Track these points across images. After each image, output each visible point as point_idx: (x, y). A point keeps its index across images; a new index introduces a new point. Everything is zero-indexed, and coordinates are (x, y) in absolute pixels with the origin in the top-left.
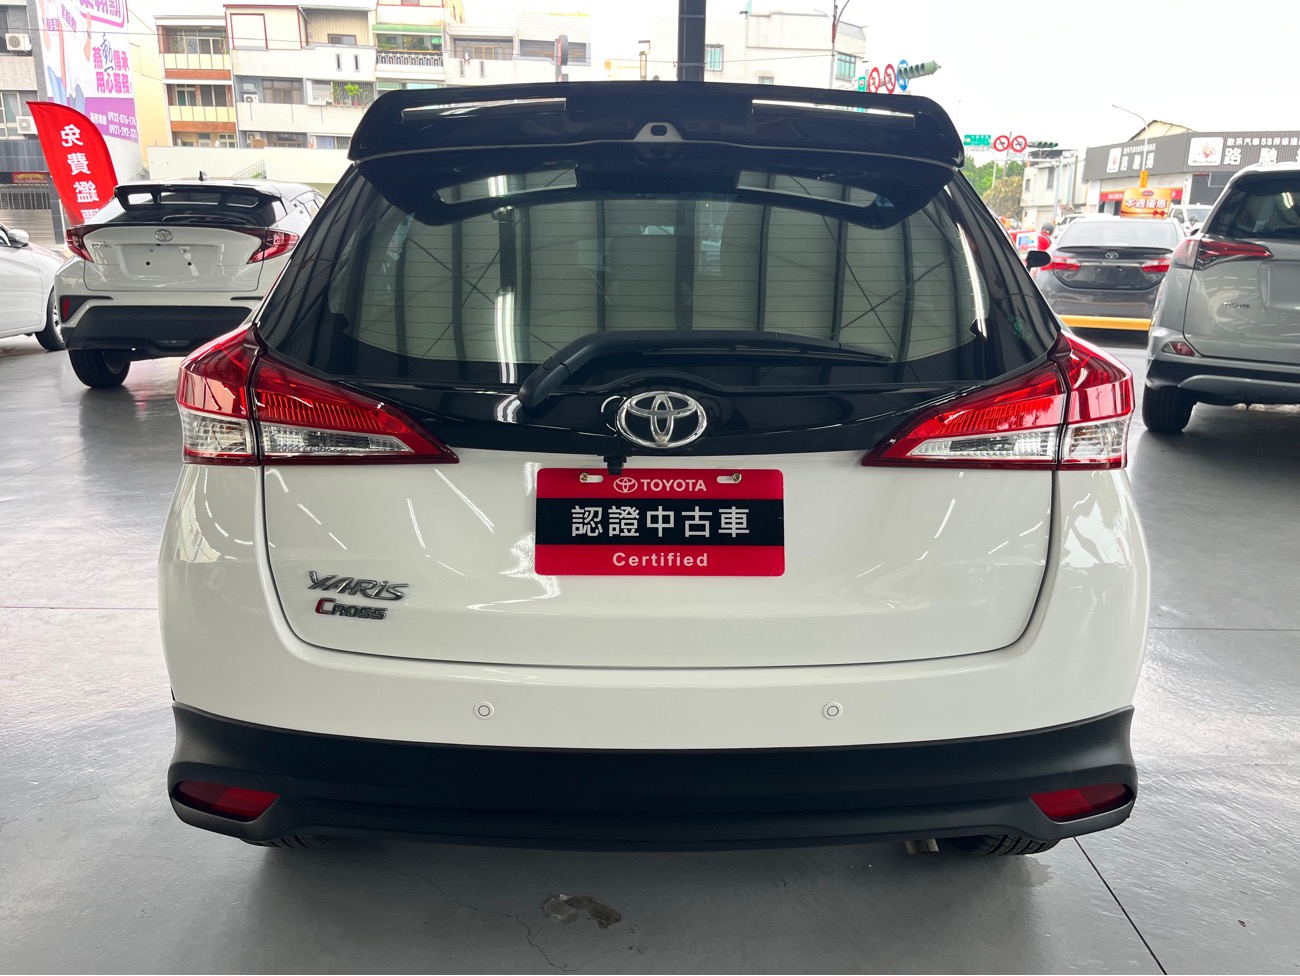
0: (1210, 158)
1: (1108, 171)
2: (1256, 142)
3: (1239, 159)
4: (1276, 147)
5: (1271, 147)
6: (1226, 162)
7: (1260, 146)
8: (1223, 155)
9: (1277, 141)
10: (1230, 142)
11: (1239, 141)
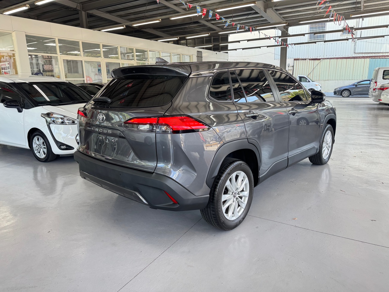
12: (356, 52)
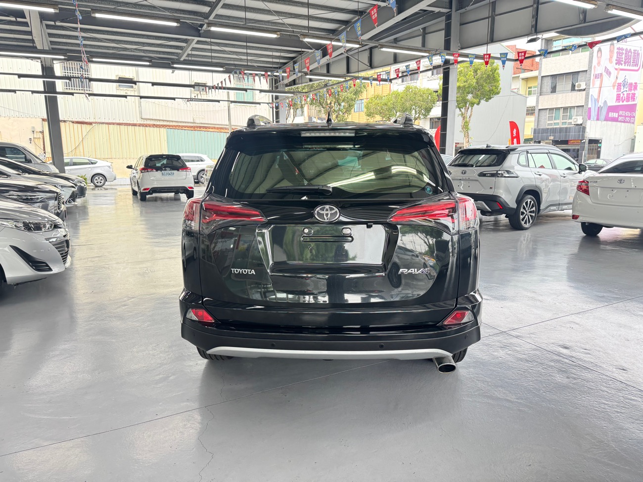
12: (143, 117)
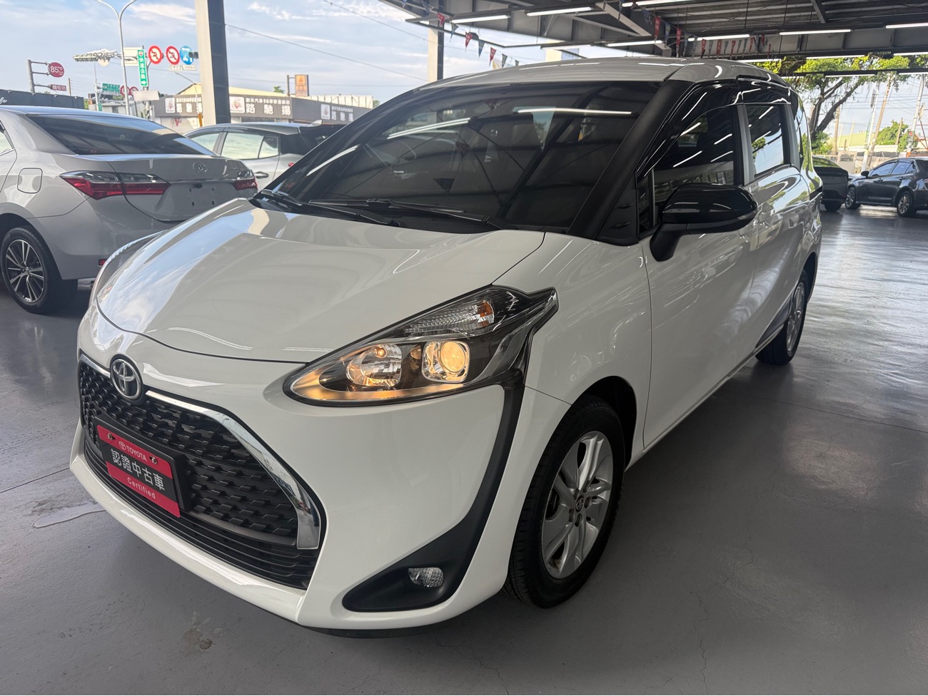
0: (239, 109)
1: (167, 112)
2: (261, 101)
3: (254, 109)
4: (272, 105)
5: (269, 104)
6: (248, 111)
7: (263, 104)
8: (246, 108)
9: (271, 101)
10: (248, 100)
11: (252, 100)
